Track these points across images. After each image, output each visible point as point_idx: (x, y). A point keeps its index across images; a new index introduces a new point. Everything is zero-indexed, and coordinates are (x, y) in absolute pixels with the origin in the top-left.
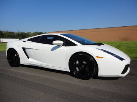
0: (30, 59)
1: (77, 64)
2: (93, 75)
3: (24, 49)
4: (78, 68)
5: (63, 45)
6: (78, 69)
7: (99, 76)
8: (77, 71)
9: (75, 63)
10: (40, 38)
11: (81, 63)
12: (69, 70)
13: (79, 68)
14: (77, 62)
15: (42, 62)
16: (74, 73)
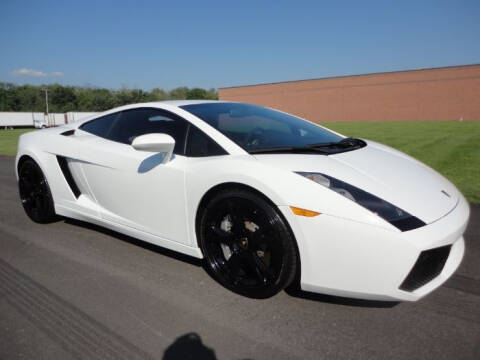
1: (223, 231)
4: (227, 248)
6: (227, 253)
8: (224, 259)
11: (238, 230)
12: (198, 254)
13: (231, 249)
14: (226, 225)
15: (116, 213)
16: (213, 266)
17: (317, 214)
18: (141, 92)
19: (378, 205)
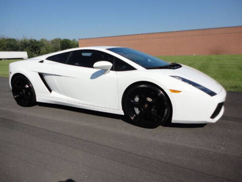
0: (52, 92)
1: (135, 102)
2: (163, 120)
3: (41, 75)
4: (137, 109)
5: (112, 69)
6: (137, 111)
7: (172, 122)
8: (136, 114)
9: (134, 100)
10: (70, 55)
11: (143, 101)
12: (122, 113)
13: (139, 110)
14: (137, 99)
15: (75, 98)
16: (132, 118)
17: (180, 92)
18: (35, 40)
19: (200, 87)
